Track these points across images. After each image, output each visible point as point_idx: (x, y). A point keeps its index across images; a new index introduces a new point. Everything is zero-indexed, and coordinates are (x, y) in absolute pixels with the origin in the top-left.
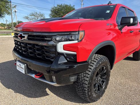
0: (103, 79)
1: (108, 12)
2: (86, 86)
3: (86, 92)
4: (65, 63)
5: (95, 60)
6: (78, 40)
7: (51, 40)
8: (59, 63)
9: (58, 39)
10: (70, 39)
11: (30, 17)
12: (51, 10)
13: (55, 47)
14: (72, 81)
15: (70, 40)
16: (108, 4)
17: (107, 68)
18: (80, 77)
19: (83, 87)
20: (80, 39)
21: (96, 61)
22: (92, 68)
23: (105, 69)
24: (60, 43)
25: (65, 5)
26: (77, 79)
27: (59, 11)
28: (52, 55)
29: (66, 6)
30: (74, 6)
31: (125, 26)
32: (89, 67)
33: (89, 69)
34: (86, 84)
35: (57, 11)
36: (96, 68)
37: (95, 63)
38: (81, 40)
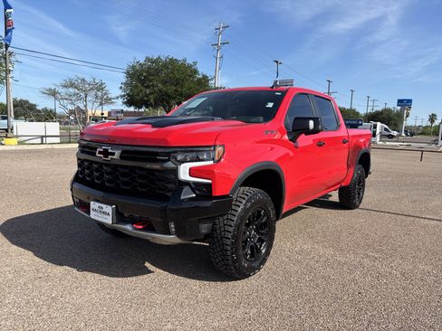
0: (262, 234)
1: (270, 105)
2: (229, 242)
3: (229, 253)
4: (192, 199)
5: (243, 196)
6: (213, 159)
7: (169, 160)
8: (182, 198)
9: (179, 158)
10: (201, 158)
11: (63, 91)
12: (128, 73)
13: (175, 171)
14: (204, 231)
15: (200, 160)
16: (272, 87)
17: (267, 214)
18: (218, 227)
19: (222, 244)
20: (216, 159)
21: (246, 197)
22: (239, 210)
23: (265, 215)
24: (183, 165)
25: (171, 59)
26: (212, 230)
27: (150, 75)
28: (169, 186)
29: (173, 61)
30: (195, 63)
31: (301, 134)
32: (233, 207)
33: (233, 212)
34: (228, 238)
35: (145, 74)
36: (245, 210)
37: (244, 202)
38: (219, 161)
